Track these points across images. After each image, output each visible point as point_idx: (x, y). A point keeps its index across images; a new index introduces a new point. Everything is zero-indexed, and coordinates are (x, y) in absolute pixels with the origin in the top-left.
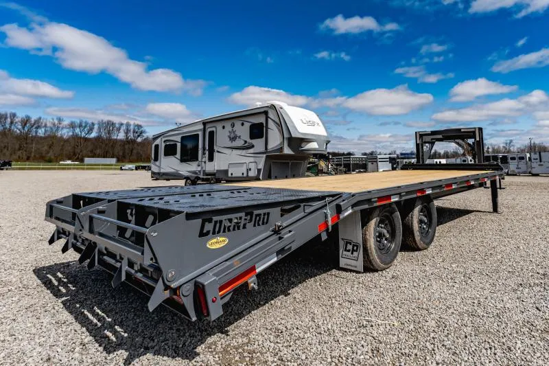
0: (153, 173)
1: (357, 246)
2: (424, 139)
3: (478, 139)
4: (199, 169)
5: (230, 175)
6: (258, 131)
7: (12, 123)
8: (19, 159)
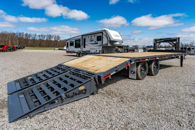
0: (67, 51)
1: (135, 72)
2: (156, 41)
3: (177, 42)
4: (81, 50)
5: (90, 52)
6: (99, 39)
7: (23, 35)
8: (26, 46)
